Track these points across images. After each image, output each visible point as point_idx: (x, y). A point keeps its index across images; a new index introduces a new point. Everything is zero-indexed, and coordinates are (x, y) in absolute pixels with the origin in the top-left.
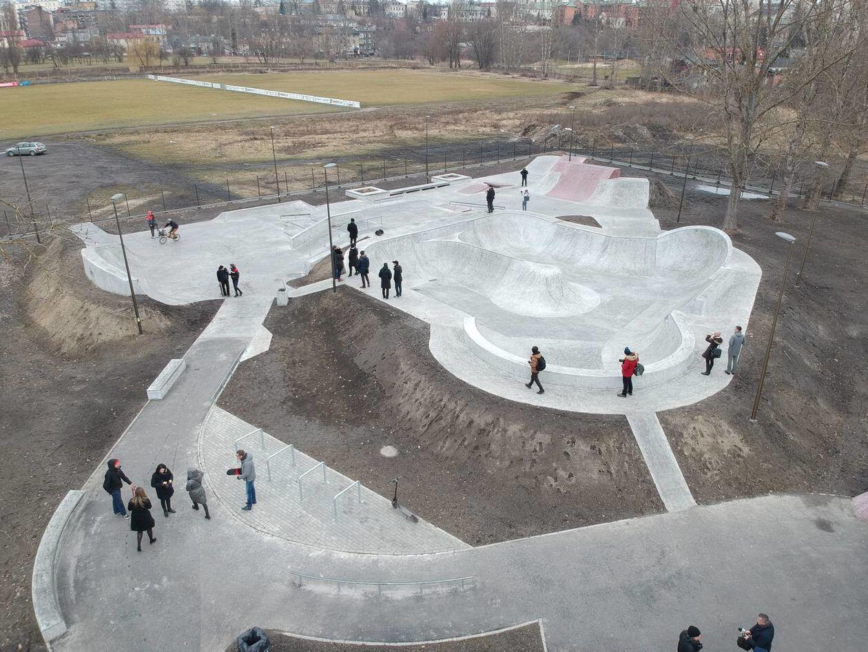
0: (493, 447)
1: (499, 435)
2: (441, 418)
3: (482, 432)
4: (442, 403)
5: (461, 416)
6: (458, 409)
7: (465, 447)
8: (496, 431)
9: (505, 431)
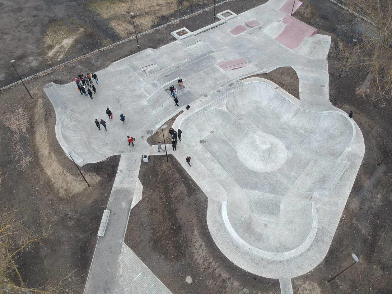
0: (227, 289)
1: (230, 285)
2: (209, 268)
3: (224, 281)
4: (210, 261)
5: (217, 270)
6: (216, 266)
7: (217, 285)
8: (229, 282)
9: (232, 284)
